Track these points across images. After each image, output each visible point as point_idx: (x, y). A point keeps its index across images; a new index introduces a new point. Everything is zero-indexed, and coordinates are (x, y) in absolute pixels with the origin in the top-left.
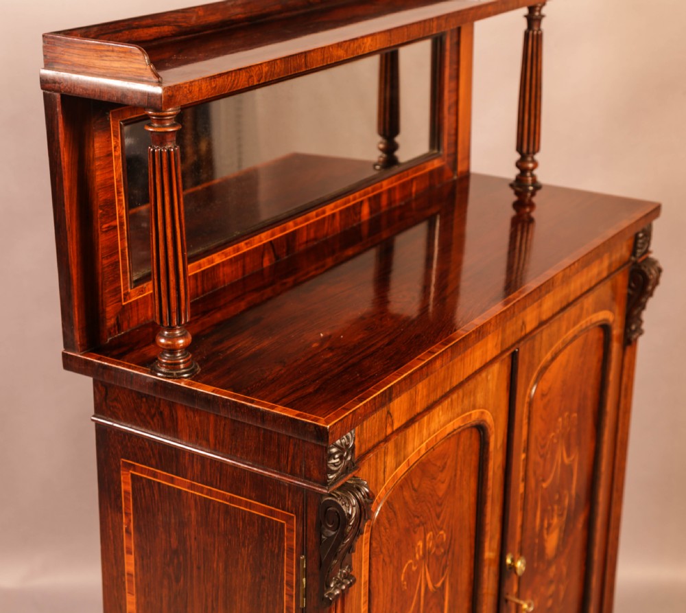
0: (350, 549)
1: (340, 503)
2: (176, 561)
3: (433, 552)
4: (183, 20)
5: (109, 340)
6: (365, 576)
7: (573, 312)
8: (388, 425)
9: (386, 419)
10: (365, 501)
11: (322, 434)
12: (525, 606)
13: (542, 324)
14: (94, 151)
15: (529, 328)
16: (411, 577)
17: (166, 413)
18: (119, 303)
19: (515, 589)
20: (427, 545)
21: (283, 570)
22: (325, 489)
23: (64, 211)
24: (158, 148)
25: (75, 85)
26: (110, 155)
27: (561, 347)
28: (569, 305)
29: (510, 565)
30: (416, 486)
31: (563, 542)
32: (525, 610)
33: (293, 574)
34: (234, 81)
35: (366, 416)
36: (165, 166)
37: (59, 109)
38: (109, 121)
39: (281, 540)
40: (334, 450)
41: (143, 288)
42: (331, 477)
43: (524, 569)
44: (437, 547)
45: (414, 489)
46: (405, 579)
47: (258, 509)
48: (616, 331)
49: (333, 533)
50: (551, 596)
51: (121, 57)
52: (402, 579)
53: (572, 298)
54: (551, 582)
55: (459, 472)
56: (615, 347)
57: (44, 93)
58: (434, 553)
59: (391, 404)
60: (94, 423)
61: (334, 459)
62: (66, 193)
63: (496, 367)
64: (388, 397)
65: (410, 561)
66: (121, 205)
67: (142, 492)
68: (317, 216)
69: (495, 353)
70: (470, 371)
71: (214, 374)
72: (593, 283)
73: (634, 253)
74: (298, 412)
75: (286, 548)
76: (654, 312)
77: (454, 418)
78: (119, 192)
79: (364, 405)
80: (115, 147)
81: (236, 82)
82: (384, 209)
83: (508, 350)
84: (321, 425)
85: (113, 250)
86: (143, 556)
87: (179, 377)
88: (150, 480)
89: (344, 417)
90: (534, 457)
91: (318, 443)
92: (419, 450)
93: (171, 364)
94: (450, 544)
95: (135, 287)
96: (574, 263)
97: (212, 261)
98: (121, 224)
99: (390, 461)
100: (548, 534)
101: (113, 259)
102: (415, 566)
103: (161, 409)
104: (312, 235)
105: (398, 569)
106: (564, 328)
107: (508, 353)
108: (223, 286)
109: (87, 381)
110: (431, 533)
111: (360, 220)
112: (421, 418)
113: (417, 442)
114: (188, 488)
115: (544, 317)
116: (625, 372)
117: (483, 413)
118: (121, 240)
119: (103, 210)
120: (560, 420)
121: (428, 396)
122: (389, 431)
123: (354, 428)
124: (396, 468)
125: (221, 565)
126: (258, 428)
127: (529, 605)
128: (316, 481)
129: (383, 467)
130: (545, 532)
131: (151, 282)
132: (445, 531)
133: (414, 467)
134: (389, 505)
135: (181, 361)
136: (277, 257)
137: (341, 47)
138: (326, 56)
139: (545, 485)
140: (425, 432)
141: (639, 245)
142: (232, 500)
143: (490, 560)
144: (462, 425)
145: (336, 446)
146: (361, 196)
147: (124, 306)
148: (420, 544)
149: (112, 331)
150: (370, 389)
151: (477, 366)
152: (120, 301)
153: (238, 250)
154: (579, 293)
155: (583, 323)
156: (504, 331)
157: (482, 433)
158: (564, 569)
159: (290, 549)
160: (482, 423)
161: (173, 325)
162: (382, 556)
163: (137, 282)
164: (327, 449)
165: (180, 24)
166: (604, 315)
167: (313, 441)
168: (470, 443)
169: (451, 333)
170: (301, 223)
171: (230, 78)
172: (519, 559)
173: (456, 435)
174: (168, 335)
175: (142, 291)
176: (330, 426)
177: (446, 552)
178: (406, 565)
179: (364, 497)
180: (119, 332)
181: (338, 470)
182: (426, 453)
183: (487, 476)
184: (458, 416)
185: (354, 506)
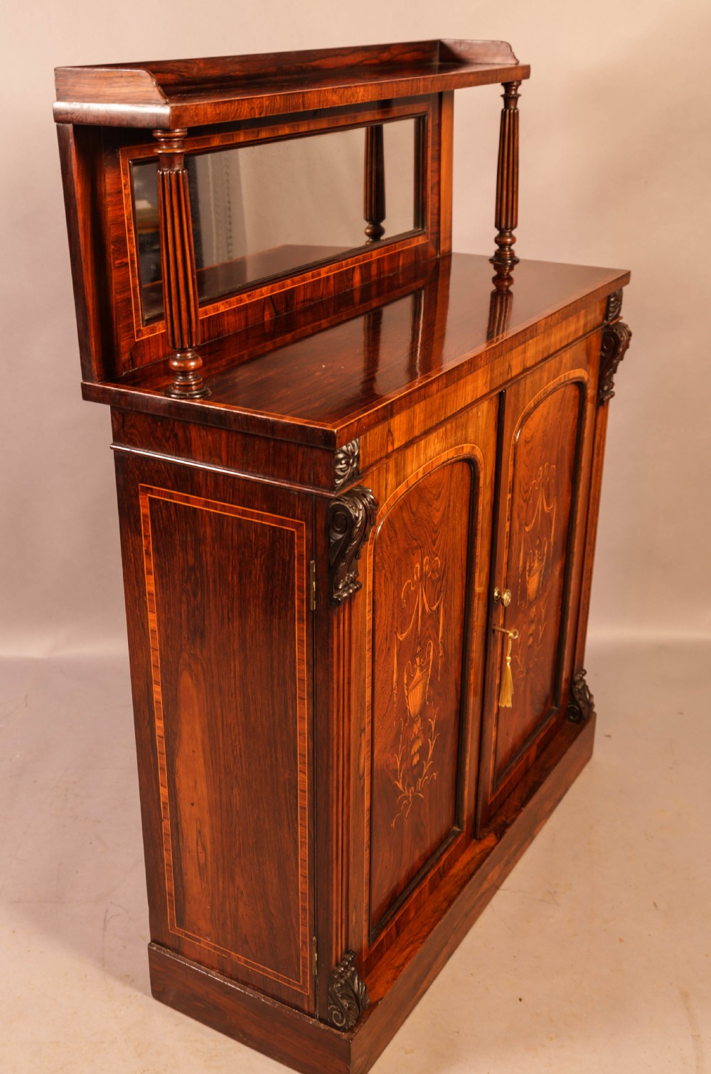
0: (357, 554)
1: (348, 506)
2: (193, 577)
4: (185, 70)
5: (124, 374)
6: (369, 586)
7: (553, 363)
8: (389, 443)
9: (388, 436)
10: (371, 507)
11: (330, 442)
12: (511, 635)
13: (525, 370)
14: (105, 186)
15: (515, 372)
16: (410, 597)
17: (180, 434)
18: (133, 339)
19: (501, 622)
20: (424, 568)
21: (294, 576)
22: (334, 494)
23: (79, 242)
24: (167, 171)
25: (87, 114)
26: (120, 192)
27: (543, 397)
28: (549, 356)
29: (497, 597)
30: (414, 509)
31: (542, 587)
32: (510, 638)
33: (304, 580)
34: (237, 110)
35: (370, 427)
36: (174, 187)
37: (72, 141)
38: (119, 158)
39: (292, 548)
40: (341, 456)
41: (153, 327)
42: (338, 482)
43: (510, 599)
44: (433, 572)
45: (412, 512)
46: (405, 596)
47: (269, 520)
48: (591, 392)
49: (340, 536)
50: (532, 635)
51: (129, 82)
52: (402, 597)
53: (552, 351)
54: (532, 621)
55: (452, 504)
56: (590, 407)
57: (57, 126)
58: (430, 577)
59: (392, 420)
60: (112, 451)
61: (341, 464)
62: (80, 225)
63: (485, 405)
64: (390, 413)
66: (132, 243)
67: (160, 513)
68: (313, 277)
69: (485, 391)
70: (462, 405)
71: (225, 394)
72: (571, 339)
73: (606, 317)
74: (306, 421)
75: (296, 555)
76: (624, 377)
77: (448, 449)
78: (130, 230)
79: (368, 415)
80: (125, 185)
81: (238, 112)
82: (374, 278)
83: (496, 389)
84: (329, 429)
85: (125, 286)
86: (162, 574)
87: (192, 398)
88: (167, 501)
89: (350, 424)
90: (518, 500)
91: (326, 448)
92: (417, 473)
93: (184, 386)
94: (445, 570)
95: (146, 325)
96: (555, 313)
97: (217, 309)
98: (133, 262)
99: (391, 478)
100: (530, 575)
101: (126, 294)
102: (413, 586)
103: (176, 431)
104: (309, 295)
105: (399, 586)
106: (546, 379)
107: (496, 393)
108: (227, 335)
109: (106, 409)
110: (427, 557)
111: (352, 286)
112: (419, 442)
113: (415, 465)
114: (203, 506)
115: (528, 364)
116: (598, 433)
117: (473, 448)
118: (132, 277)
119: (115, 246)
120: (541, 468)
121: (425, 421)
122: (390, 449)
123: (359, 437)
124: (397, 487)
125: (235, 577)
126: (268, 438)
127: (515, 634)
128: (324, 487)
129: (385, 483)
130: (527, 574)
131: (164, 322)
132: (440, 558)
133: (413, 489)
134: (390, 523)
135: (193, 383)
136: (277, 313)
137: (336, 92)
138: (322, 99)
139: (527, 529)
140: (422, 456)
141: (611, 309)
142: (244, 513)
143: (480, 594)
144: (455, 456)
145: (343, 452)
146: (352, 264)
147: (137, 343)
148: (418, 565)
149: (126, 366)
150: (372, 403)
151: (469, 401)
152: (133, 337)
153: (241, 301)
154: (558, 347)
155: (562, 377)
156: (492, 370)
157: (473, 468)
158: (543, 612)
159: (301, 556)
160: (473, 457)
161: (185, 347)
162: (384, 572)
163: (149, 321)
164: (334, 453)
165: (182, 74)
166: (580, 373)
167: (321, 446)
168: (461, 473)
170: (298, 282)
171: (233, 107)
172: (505, 593)
173: (451, 464)
174: (180, 357)
175: (153, 330)
176: (337, 431)
177: (441, 579)
178: (406, 584)
179: (369, 503)
180: (133, 368)
181: (345, 475)
182: (423, 478)
183: (478, 510)
184: (452, 447)
185: (361, 510)
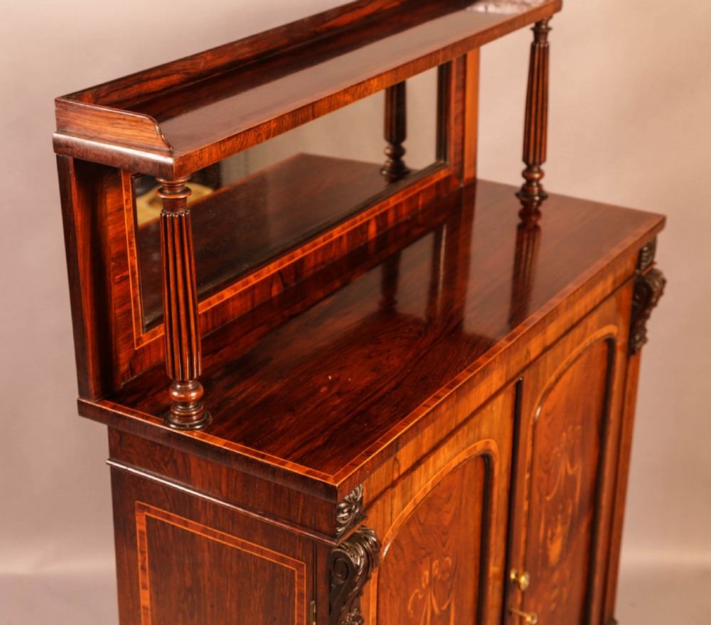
0: (360, 593)
1: (349, 555)
2: (190, 598)
3: (439, 578)
4: (192, 67)
5: (122, 384)
6: (373, 613)
7: (577, 332)
8: (395, 471)
9: (394, 464)
10: (373, 551)
11: (331, 492)
12: (529, 619)
13: (546, 349)
14: (106, 207)
15: (533, 356)
16: (418, 606)
17: (180, 460)
18: (132, 349)
19: (519, 600)
20: (433, 572)
21: (294, 614)
22: (334, 541)
23: (78, 268)
24: (169, 214)
25: (87, 150)
26: (121, 209)
27: (565, 367)
28: (573, 327)
29: (514, 580)
30: (422, 520)
31: (566, 548)
32: (528, 623)
33: (303, 617)
34: (243, 142)
35: (373, 470)
36: (176, 230)
37: (72, 172)
38: (121, 176)
39: (292, 585)
40: (343, 505)
41: (154, 331)
42: (340, 530)
43: (527, 583)
44: (443, 573)
45: (421, 524)
46: (412, 608)
47: (270, 555)
48: (620, 342)
49: (342, 582)
50: (555, 600)
51: (133, 126)
52: (409, 608)
53: (576, 319)
54: (555, 587)
55: (464, 501)
56: (619, 357)
57: (57, 156)
58: (440, 579)
59: (398, 453)
60: (109, 467)
61: (343, 513)
62: (80, 252)
63: (500, 398)
64: (395, 447)
65: (417, 591)
66: (133, 255)
67: (157, 532)
68: (324, 240)
69: (500, 384)
70: (474, 406)
71: (226, 424)
72: (597, 302)
73: (638, 266)
74: (308, 469)
75: (296, 593)
76: (656, 323)
77: (459, 453)
78: (131, 243)
79: (372, 459)
80: (127, 201)
81: (245, 143)
82: (390, 226)
83: (512, 380)
84: (330, 483)
85: (125, 299)
86: (157, 593)
87: (192, 429)
88: (166, 523)
89: (353, 474)
90: (538, 473)
91: (327, 500)
92: (425, 489)
93: (184, 416)
94: (456, 568)
95: (147, 331)
96: (578, 289)
97: (222, 297)
98: (133, 273)
99: (397, 502)
100: (551, 543)
101: (125, 308)
102: (421, 594)
103: (175, 457)
104: (320, 259)
105: (405, 600)
106: (568, 349)
107: (513, 384)
108: (232, 320)
109: (103, 429)
110: (437, 561)
111: (367, 238)
112: (427, 459)
113: (423, 481)
114: (202, 532)
115: (548, 343)
116: (629, 380)
117: (487, 443)
118: (133, 288)
119: (116, 262)
120: (564, 434)
121: (434, 436)
122: (396, 476)
123: (362, 482)
124: (403, 508)
125: (233, 604)
126: (269, 482)
127: (533, 618)
128: (325, 534)
129: (390, 510)
130: (549, 542)
131: (163, 325)
132: (450, 557)
133: (420, 505)
134: (396, 543)
135: (194, 413)
136: (285, 285)
137: (348, 91)
138: (333, 104)
139: (548, 498)
140: (431, 471)
141: (644, 259)
142: (243, 545)
143: (495, 575)
144: (467, 457)
146: (367, 216)
147: (136, 351)
148: (427, 573)
149: (125, 376)
150: (377, 441)
151: (482, 400)
152: (133, 346)
153: (247, 283)
154: (583, 313)
155: (587, 341)
156: (508, 363)
157: (487, 461)
158: (568, 573)
159: (301, 595)
160: (486, 453)
161: (185, 380)
162: (389, 591)
163: (149, 326)
164: (335, 504)
165: (188, 71)
166: (610, 329)
167: (322, 498)
168: (476, 472)
169: (456, 375)
170: (309, 249)
171: (239, 140)
172: (522, 574)
173: (461, 468)
174: (180, 388)
175: (154, 334)
176: (339, 485)
177: (452, 577)
178: (413, 595)
179: (372, 547)
180: (132, 376)
181: (347, 523)
182: (431, 490)
183: (492, 501)
184: (463, 450)
185: (362, 557)
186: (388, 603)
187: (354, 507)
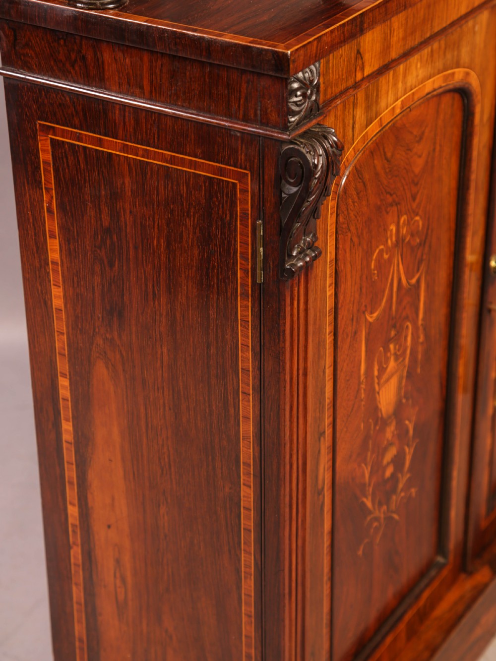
0: (315, 212)
1: (304, 151)
2: (108, 242)
3: (407, 240)
6: (330, 253)
8: (358, 68)
9: (356, 59)
10: (333, 152)
11: (281, 63)
16: (383, 266)
17: (90, 56)
20: (401, 230)
21: (236, 241)
22: (286, 135)
30: (389, 155)
33: (248, 245)
39: (233, 204)
40: (295, 85)
42: (293, 119)
44: (412, 235)
45: (386, 159)
46: (375, 266)
47: (204, 168)
49: (295, 189)
52: (373, 267)
55: (438, 147)
58: (409, 242)
59: (362, 39)
61: (296, 96)
64: (360, 27)
67: (65, 160)
70: (454, 17)
71: (146, 5)
75: (239, 214)
77: (434, 75)
79: (332, 32)
84: (280, 50)
86: (68, 237)
87: (103, 8)
88: (75, 144)
89: (308, 43)
91: (277, 75)
92: (393, 108)
94: (427, 234)
99: (360, 115)
102: (387, 254)
103: (84, 52)
105: (368, 254)
110: (405, 217)
112: (396, 67)
113: (391, 98)
114: (120, 151)
117: (467, 74)
121: (404, 38)
122: (359, 76)
123: (319, 60)
124: (367, 126)
125: (162, 241)
128: (274, 127)
129: (351, 121)
132: (421, 217)
133: (387, 128)
134: (357, 173)
140: (400, 85)
142: (173, 160)
143: (472, 264)
144: (442, 85)
145: (298, 80)
148: (393, 228)
150: (338, 16)
151: (463, 10)
157: (466, 101)
159: (244, 214)
160: (467, 86)
162: (349, 235)
164: (286, 82)
167: (271, 73)
168: (450, 107)
173: (438, 96)
176: (291, 53)
177: (422, 244)
178: (377, 251)
179: (332, 146)
181: (301, 111)
182: (401, 113)
183: (471, 154)
184: (439, 73)
185: (321, 155)
186: (348, 250)
187: (309, 91)
